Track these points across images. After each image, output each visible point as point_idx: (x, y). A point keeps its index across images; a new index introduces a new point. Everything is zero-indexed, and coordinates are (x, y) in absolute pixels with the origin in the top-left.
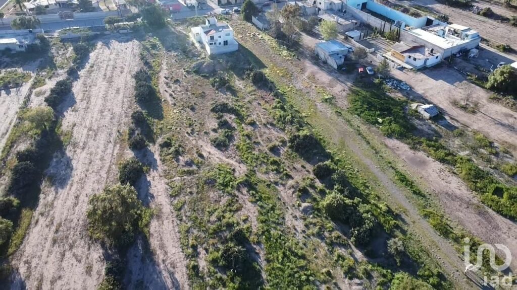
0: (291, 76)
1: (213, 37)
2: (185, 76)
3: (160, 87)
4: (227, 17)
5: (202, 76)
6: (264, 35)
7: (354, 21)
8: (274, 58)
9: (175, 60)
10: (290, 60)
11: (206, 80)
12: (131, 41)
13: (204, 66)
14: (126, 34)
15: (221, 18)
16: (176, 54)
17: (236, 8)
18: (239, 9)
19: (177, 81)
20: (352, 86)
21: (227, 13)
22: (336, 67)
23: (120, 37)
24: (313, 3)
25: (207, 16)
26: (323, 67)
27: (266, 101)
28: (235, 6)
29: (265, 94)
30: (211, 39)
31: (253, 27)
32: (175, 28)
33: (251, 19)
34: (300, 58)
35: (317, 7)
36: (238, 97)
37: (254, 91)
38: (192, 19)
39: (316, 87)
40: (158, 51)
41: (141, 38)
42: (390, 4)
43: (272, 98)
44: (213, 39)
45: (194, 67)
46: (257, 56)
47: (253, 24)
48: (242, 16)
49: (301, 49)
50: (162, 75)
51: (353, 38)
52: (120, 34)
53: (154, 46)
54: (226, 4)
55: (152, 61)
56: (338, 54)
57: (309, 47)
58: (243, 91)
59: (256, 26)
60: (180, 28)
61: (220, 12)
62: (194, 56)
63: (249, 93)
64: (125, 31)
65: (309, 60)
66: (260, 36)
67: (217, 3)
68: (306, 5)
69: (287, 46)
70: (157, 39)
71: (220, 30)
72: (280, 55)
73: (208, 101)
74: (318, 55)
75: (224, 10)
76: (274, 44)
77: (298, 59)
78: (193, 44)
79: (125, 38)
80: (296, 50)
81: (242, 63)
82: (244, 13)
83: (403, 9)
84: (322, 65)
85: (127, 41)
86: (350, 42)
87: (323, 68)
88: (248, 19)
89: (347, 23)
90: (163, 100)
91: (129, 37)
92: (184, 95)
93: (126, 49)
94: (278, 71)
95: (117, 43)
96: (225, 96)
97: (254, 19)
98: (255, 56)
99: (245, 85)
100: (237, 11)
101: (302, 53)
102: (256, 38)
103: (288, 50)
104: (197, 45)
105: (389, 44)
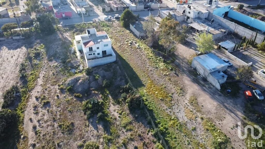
0: (171, 101)
1: (92, 48)
2: (58, 96)
3: (26, 112)
4: (108, 24)
5: (75, 96)
6: (141, 43)
7: (223, 30)
8: (152, 72)
9: (53, 73)
10: (167, 75)
11: (79, 102)
12: (20, 48)
13: (78, 84)
14: (18, 41)
15: (103, 25)
16: (56, 64)
17: (117, 15)
18: (120, 16)
19: (47, 104)
20: (245, 119)
21: (109, 20)
22: (218, 87)
23: (12, 43)
24: (182, 12)
25: (92, 22)
26: (204, 86)
27: (144, 144)
28: (116, 13)
29: (143, 130)
30: (90, 50)
31: (130, 34)
32: (62, 34)
33: (129, 26)
34: (177, 73)
35: (186, 16)
36: (111, 134)
37: (131, 123)
38: (79, 25)
39: (202, 119)
40: (40, 60)
41: (29, 45)
42: (247, 12)
43: (152, 138)
44: (92, 50)
45: (69, 84)
46: (134, 69)
47: (131, 31)
48: (122, 23)
49: (177, 61)
50: (34, 93)
51: (227, 49)
52: (13, 40)
53: (37, 55)
54: (109, 12)
55: (30, 73)
56: (219, 72)
57: (184, 58)
58: (118, 123)
59: (133, 33)
60: (67, 35)
61: (103, 19)
62: (73, 67)
63: (125, 127)
64: (18, 38)
65: (188, 76)
66: (137, 45)
67: (102, 11)
68: (176, 14)
69: (164, 57)
70: (43, 46)
71: (99, 41)
72: (157, 68)
73: (76, 140)
74: (195, 69)
75: (107, 17)
76: (151, 55)
77: (175, 74)
78: (75, 52)
79: (17, 44)
80: (173, 62)
81: (119, 79)
82: (123, 21)
83: (260, 17)
84: (202, 83)
85: (16, 48)
86: (224, 53)
87: (204, 88)
88: (126, 26)
89: (217, 32)
90: (22, 137)
91: (20, 43)
92: (50, 128)
93: (12, 57)
94: (156, 92)
95: (7, 49)
96: (95, 132)
97: (132, 27)
98: (132, 69)
99: (120, 112)
100: (117, 18)
101: (178, 66)
102: (133, 46)
103: (164, 62)
104: (78, 54)
105: (262, 55)
